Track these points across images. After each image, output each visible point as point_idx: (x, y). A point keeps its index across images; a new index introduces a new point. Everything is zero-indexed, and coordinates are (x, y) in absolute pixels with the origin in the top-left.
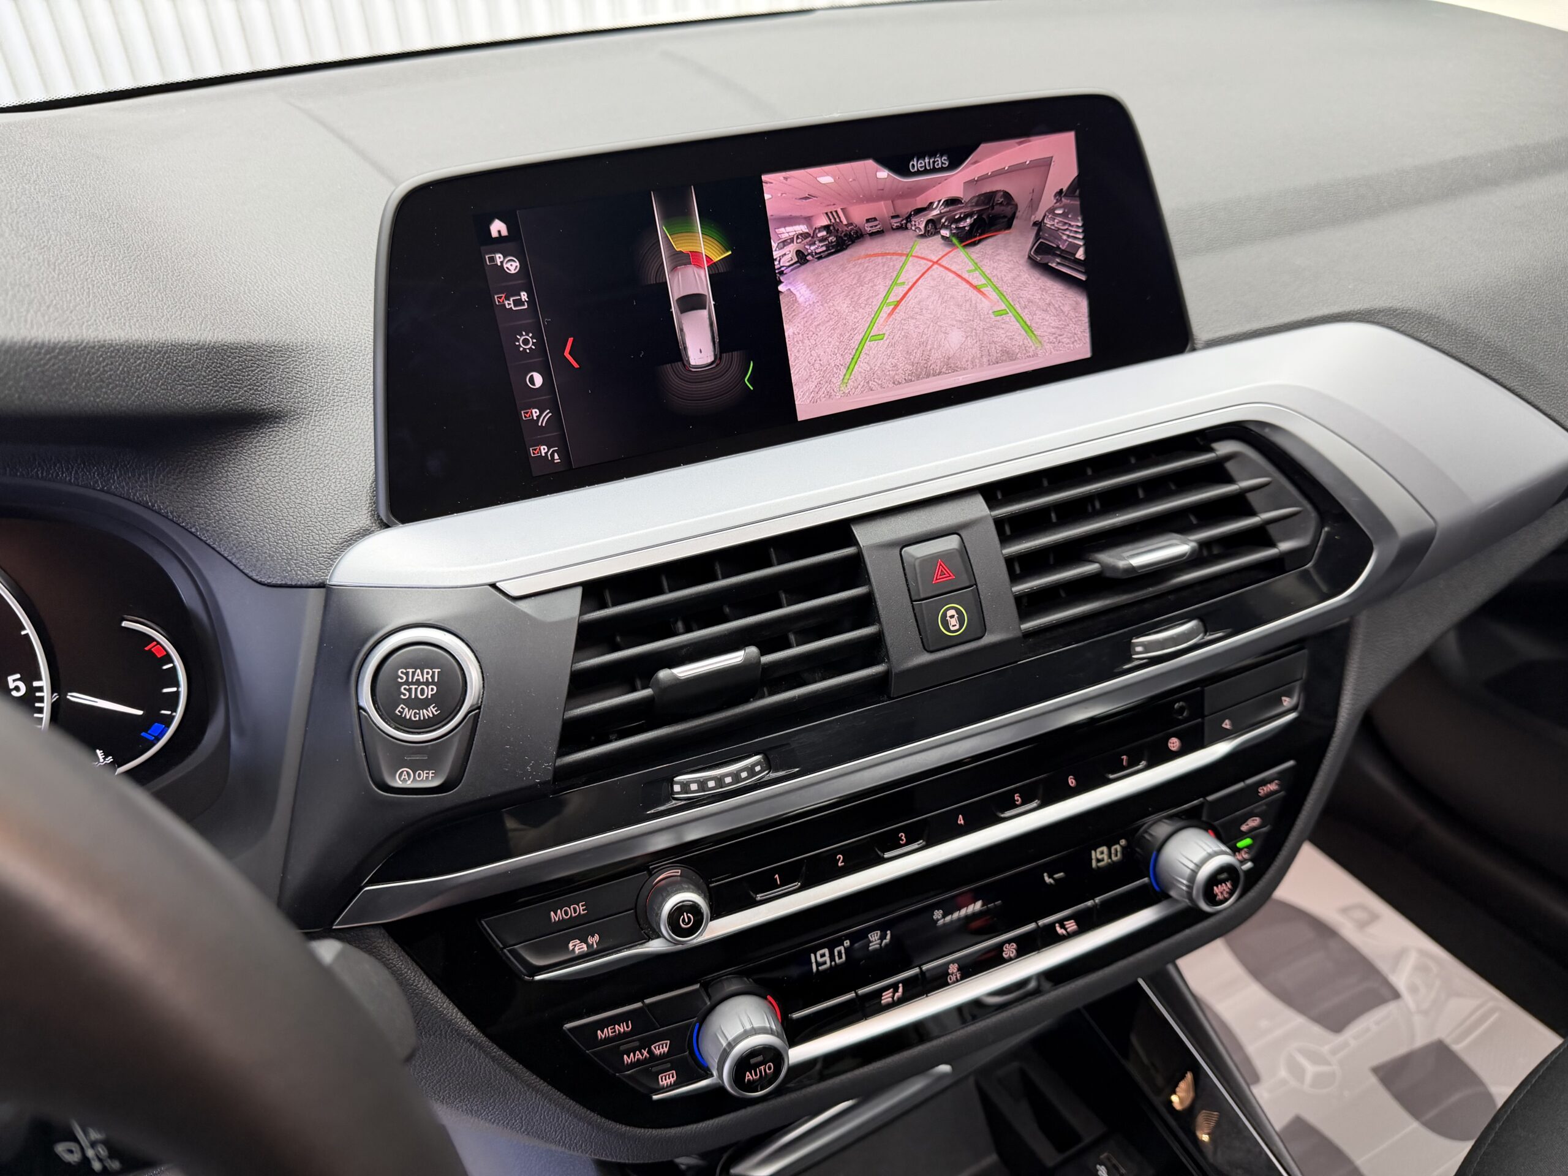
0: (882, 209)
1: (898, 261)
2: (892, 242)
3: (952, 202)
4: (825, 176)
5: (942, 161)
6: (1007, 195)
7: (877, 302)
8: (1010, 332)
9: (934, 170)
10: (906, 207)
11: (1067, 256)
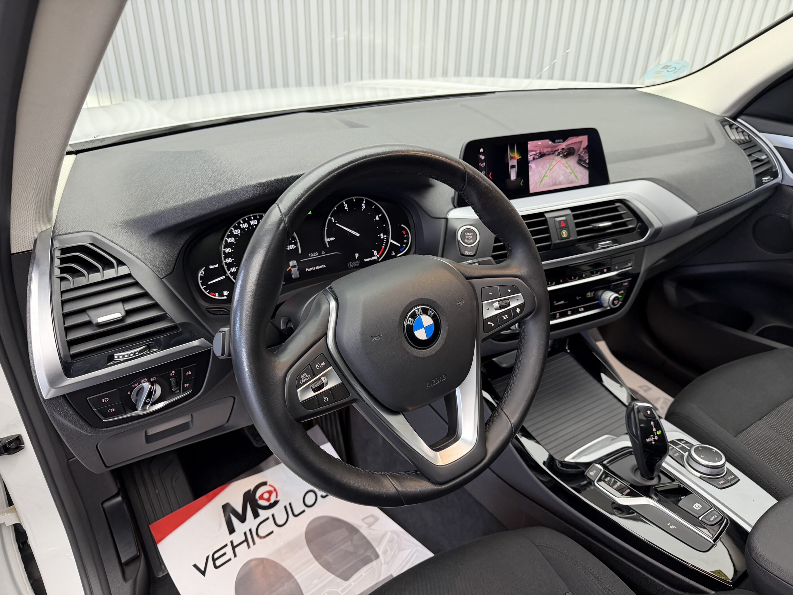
0: (550, 150)
1: (552, 161)
2: (551, 157)
3: (563, 149)
4: (540, 142)
5: (561, 140)
6: (573, 148)
7: (547, 169)
8: (572, 177)
9: (560, 142)
10: (554, 150)
11: (585, 162)
